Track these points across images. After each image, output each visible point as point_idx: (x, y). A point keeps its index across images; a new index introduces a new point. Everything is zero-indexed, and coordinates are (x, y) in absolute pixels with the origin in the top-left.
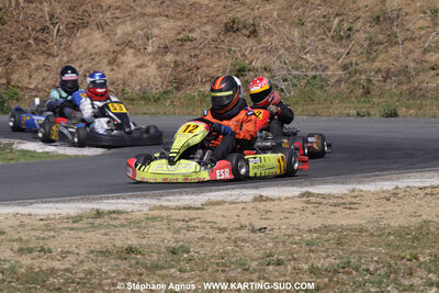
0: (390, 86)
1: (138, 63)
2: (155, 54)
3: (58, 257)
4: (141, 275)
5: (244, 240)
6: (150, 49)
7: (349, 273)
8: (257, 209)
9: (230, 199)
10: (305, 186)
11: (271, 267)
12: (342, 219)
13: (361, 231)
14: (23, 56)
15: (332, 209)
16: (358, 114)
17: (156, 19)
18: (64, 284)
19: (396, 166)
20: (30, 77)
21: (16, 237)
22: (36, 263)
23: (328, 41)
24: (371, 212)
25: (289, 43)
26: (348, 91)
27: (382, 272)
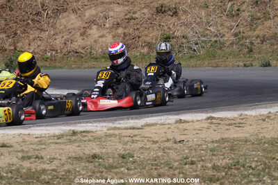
0: (265, 46)
1: (100, 34)
2: (111, 28)
3: (48, 162)
4: (102, 172)
5: (169, 149)
6: (107, 25)
7: (238, 169)
8: (178, 128)
9: (160, 122)
10: (210, 113)
11: (187, 166)
12: (234, 134)
13: (246, 141)
14: (25, 32)
15: (228, 127)
16: (245, 65)
17: (111, 5)
18: (52, 179)
19: (269, 98)
20: (29, 45)
21: (20, 149)
22: (33, 166)
23: (224, 18)
24: (253, 129)
25: (198, 20)
26: (238, 50)
27: (260, 168)
